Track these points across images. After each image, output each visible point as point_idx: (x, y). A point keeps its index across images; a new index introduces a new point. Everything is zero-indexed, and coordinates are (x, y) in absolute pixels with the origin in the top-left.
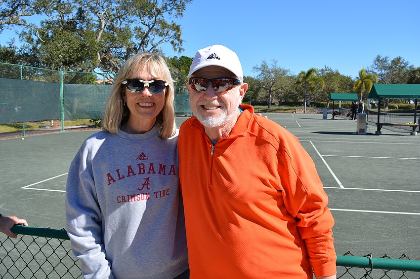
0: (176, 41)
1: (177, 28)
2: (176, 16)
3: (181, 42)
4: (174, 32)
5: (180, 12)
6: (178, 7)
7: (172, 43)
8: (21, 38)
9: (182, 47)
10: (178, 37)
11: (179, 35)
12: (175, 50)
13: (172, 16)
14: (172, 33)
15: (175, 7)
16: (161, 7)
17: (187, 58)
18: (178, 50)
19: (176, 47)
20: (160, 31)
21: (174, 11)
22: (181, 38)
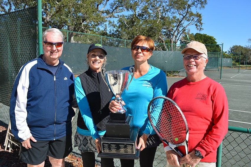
0: (198, 24)
1: (199, 16)
2: (200, 8)
3: (201, 24)
4: (197, 18)
5: (203, 6)
6: (202, 3)
7: (196, 25)
8: (109, 25)
9: (202, 28)
10: (200, 21)
11: (201, 20)
12: (198, 29)
13: (197, 8)
14: (196, 19)
15: (200, 3)
16: (191, 3)
17: (200, 34)
18: (199, 29)
19: (198, 27)
20: (188, 18)
21: (199, 5)
22: (202, 22)
